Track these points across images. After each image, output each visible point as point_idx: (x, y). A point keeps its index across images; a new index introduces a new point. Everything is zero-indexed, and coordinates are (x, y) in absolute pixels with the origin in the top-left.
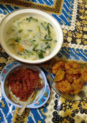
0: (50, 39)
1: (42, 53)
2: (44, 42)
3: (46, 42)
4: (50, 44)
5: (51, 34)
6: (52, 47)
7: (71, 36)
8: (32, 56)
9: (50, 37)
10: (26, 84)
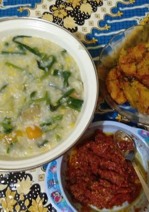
0: (51, 60)
1: (71, 95)
2: (50, 76)
3: (52, 72)
4: (62, 69)
5: (41, 52)
6: (72, 68)
7: (66, 14)
8: (63, 121)
9: (46, 58)
10: (108, 170)
